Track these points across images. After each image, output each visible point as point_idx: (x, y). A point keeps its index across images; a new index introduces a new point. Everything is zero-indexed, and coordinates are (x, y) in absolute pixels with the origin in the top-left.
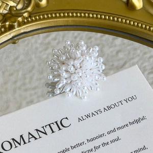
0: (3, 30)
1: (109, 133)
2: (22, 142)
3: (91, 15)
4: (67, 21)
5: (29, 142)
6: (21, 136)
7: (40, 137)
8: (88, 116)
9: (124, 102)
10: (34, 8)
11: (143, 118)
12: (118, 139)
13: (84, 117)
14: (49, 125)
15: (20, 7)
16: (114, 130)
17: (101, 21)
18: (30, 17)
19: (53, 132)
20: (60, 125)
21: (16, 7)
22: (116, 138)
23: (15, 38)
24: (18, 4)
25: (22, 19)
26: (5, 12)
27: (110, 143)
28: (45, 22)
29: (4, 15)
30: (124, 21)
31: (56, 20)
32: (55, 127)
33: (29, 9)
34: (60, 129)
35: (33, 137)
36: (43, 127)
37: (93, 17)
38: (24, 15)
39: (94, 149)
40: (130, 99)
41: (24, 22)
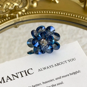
1: (56, 79)
2: (3, 82)
5: (7, 81)
6: (3, 78)
7: (14, 79)
8: (45, 68)
9: (67, 62)
11: (79, 72)
12: (62, 83)
13: (42, 69)
14: (21, 72)
16: (60, 78)
19: (22, 76)
20: (27, 73)
27: (57, 85)
32: (24, 74)
34: (27, 75)
35: (10, 79)
36: (16, 73)
40: (71, 60)
41: (22, 15)
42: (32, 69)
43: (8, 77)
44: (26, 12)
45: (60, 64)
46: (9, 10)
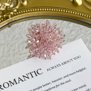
0: (2, 19)
1: (64, 77)
2: (15, 83)
3: (52, 10)
4: (39, 13)
5: (19, 83)
6: (14, 80)
7: (25, 80)
8: (53, 68)
9: (73, 60)
10: (20, 7)
11: (84, 69)
12: (70, 81)
13: (51, 69)
14: (31, 73)
15: (12, 6)
16: (68, 76)
17: (58, 13)
18: (18, 11)
19: (33, 77)
20: (37, 73)
21: (9, 6)
22: (69, 80)
23: (10, 24)
24: (10, 5)
25: (13, 13)
26: (4, 9)
27: (65, 83)
28: (26, 15)
29: (3, 11)
30: (71, 12)
31: (32, 13)
32: (33, 74)
33: (17, 7)
34: (36, 75)
35: (21, 80)
36: (27, 74)
37: (54, 11)
38: (14, 11)
39: (56, 87)
42: (40, 69)
43: (19, 78)
45: (67, 62)
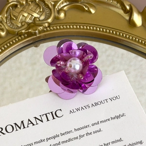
1: (93, 125)
2: (22, 127)
5: (28, 127)
6: (22, 122)
7: (37, 124)
8: (78, 110)
9: (109, 100)
11: (123, 115)
12: (100, 131)
13: (75, 110)
14: (46, 114)
16: (98, 123)
19: (48, 120)
27: (93, 133)
32: (50, 116)
34: (54, 118)
35: (32, 123)
36: (40, 116)
39: (79, 137)
40: (114, 98)
41: (44, 31)
42: (61, 110)
43: (29, 120)
44: (49, 27)
45: (99, 103)
46: (27, 23)
